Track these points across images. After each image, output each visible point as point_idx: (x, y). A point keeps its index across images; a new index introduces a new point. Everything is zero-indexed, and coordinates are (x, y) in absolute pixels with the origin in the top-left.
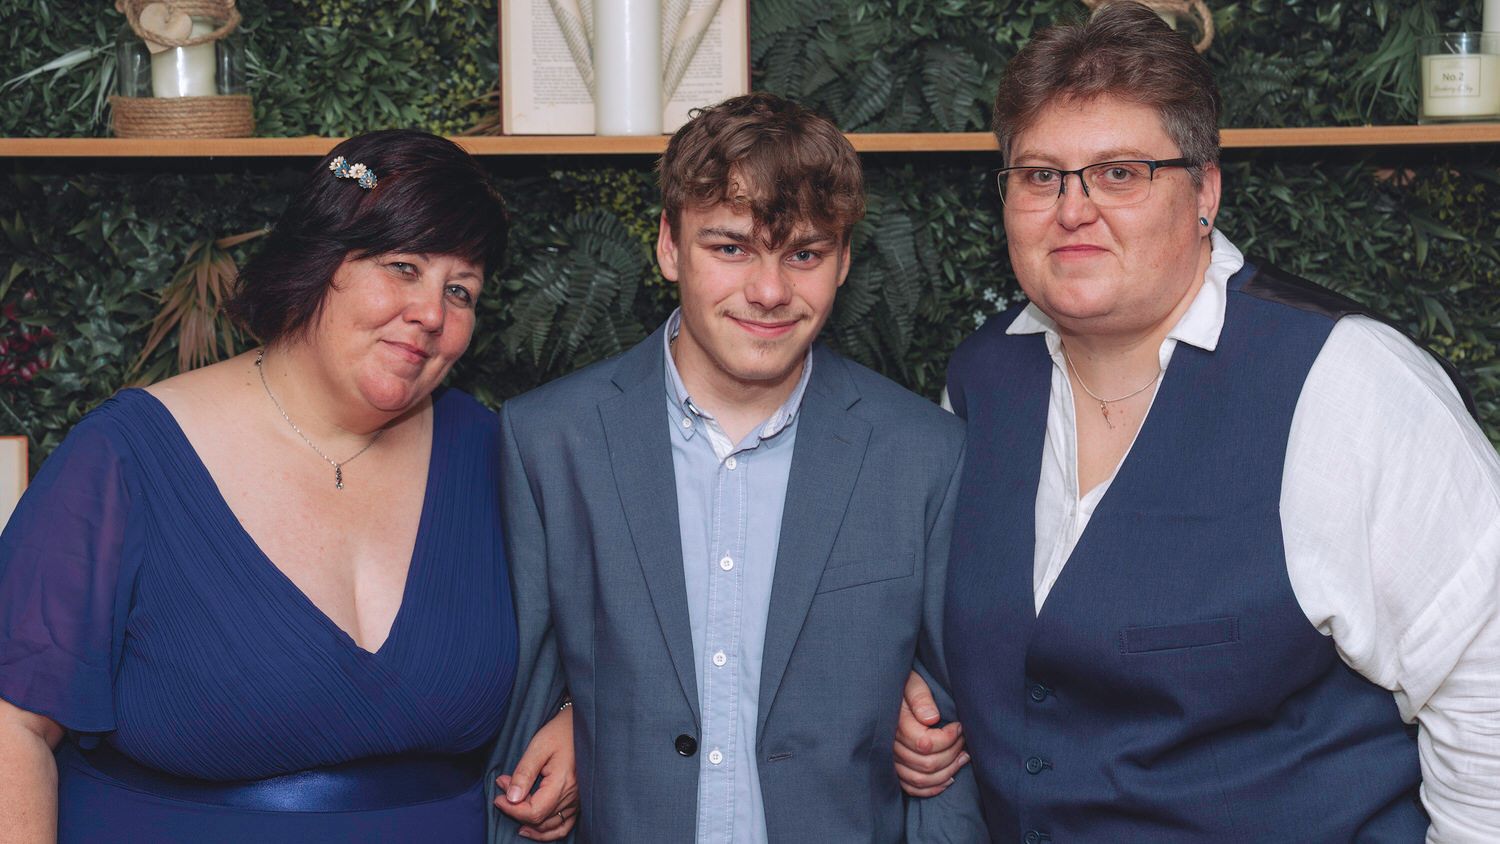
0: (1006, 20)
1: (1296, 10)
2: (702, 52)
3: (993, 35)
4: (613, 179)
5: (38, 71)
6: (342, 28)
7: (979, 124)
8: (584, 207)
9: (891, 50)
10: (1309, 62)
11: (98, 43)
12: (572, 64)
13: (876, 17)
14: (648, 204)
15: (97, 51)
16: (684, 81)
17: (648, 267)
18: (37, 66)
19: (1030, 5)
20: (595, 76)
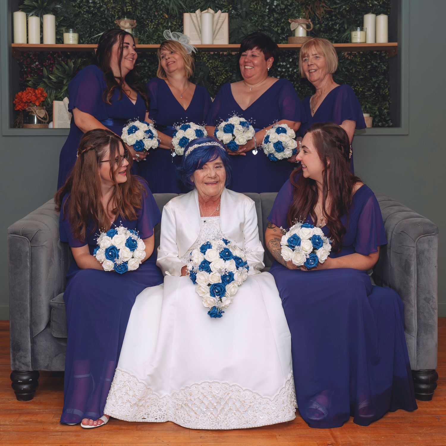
0: (276, 27)
1: (330, 26)
2: (220, 31)
3: (274, 30)
5: (98, 35)
6: (153, 28)
8: (198, 61)
10: (333, 36)
12: (197, 33)
13: (252, 26)
16: (217, 36)
17: (210, 72)
18: (97, 35)
19: (280, 24)
20: (201, 35)
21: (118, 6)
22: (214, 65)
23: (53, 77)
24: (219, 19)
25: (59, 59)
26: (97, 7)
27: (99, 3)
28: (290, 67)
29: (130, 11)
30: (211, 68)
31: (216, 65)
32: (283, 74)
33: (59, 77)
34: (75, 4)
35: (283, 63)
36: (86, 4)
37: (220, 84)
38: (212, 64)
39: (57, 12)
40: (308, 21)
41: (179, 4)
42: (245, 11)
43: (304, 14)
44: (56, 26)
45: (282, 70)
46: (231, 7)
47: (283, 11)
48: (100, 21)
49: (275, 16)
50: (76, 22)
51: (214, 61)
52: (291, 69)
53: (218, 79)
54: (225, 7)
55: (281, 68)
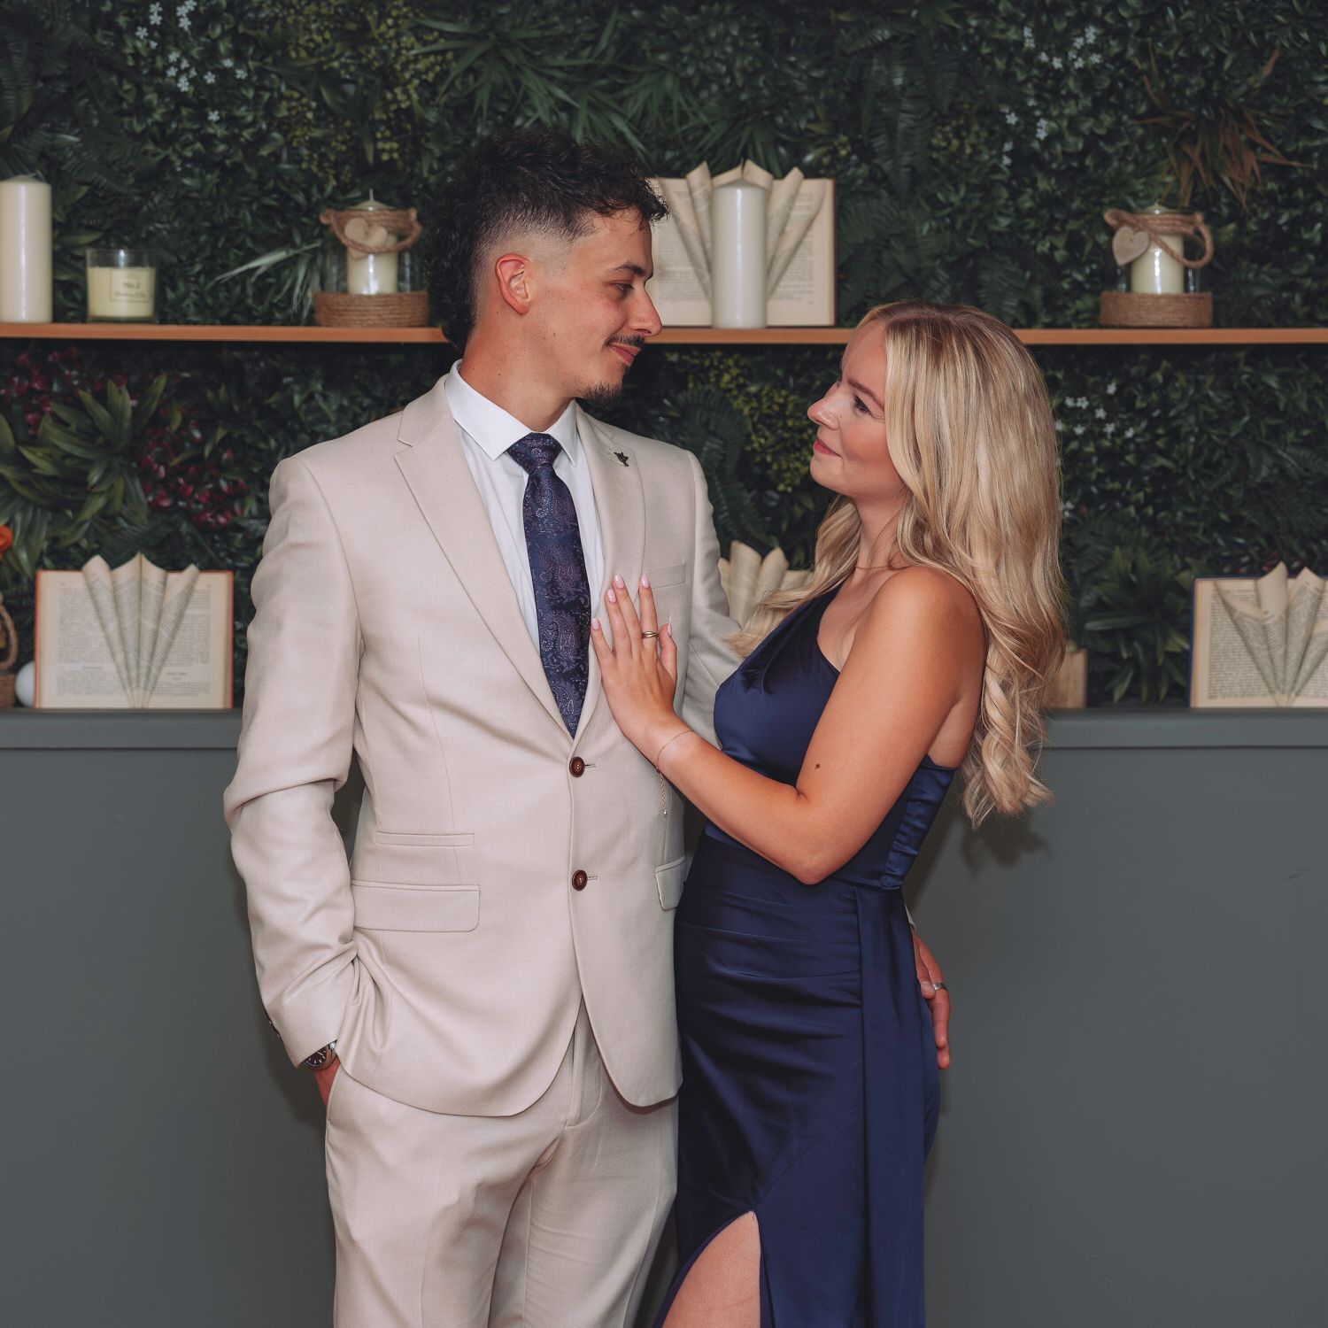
0: (1045, 234)
1: (1285, 228)
2: (797, 261)
3: (1034, 247)
4: (721, 362)
5: (244, 268)
7: (1023, 321)
8: (696, 385)
9: (950, 259)
10: (1295, 271)
11: (294, 246)
12: (691, 269)
13: (938, 231)
14: (748, 382)
15: (292, 252)
16: (782, 283)
17: (749, 436)
18: (242, 264)
19: (1065, 222)
20: (712, 278)
21: (340, 138)
22: (770, 407)
23: (42, 458)
24: (791, 209)
25: (67, 372)
26: (242, 140)
27: (254, 123)
28: (1108, 420)
29: (391, 160)
30: (755, 419)
31: (776, 408)
32: (1074, 445)
33: (67, 455)
34: (144, 126)
35: (1076, 401)
36: (195, 127)
37: (795, 488)
38: (760, 402)
39: (61, 164)
40: (1191, 223)
41: (615, 130)
42: (907, 166)
43: (1169, 179)
44: (55, 225)
45: (1073, 433)
46: (843, 145)
47: (1075, 164)
48: (255, 207)
49: (1043, 185)
50: (145, 208)
51: (767, 388)
52: (1110, 428)
53: (784, 466)
54: (820, 141)
55: (1066, 423)
